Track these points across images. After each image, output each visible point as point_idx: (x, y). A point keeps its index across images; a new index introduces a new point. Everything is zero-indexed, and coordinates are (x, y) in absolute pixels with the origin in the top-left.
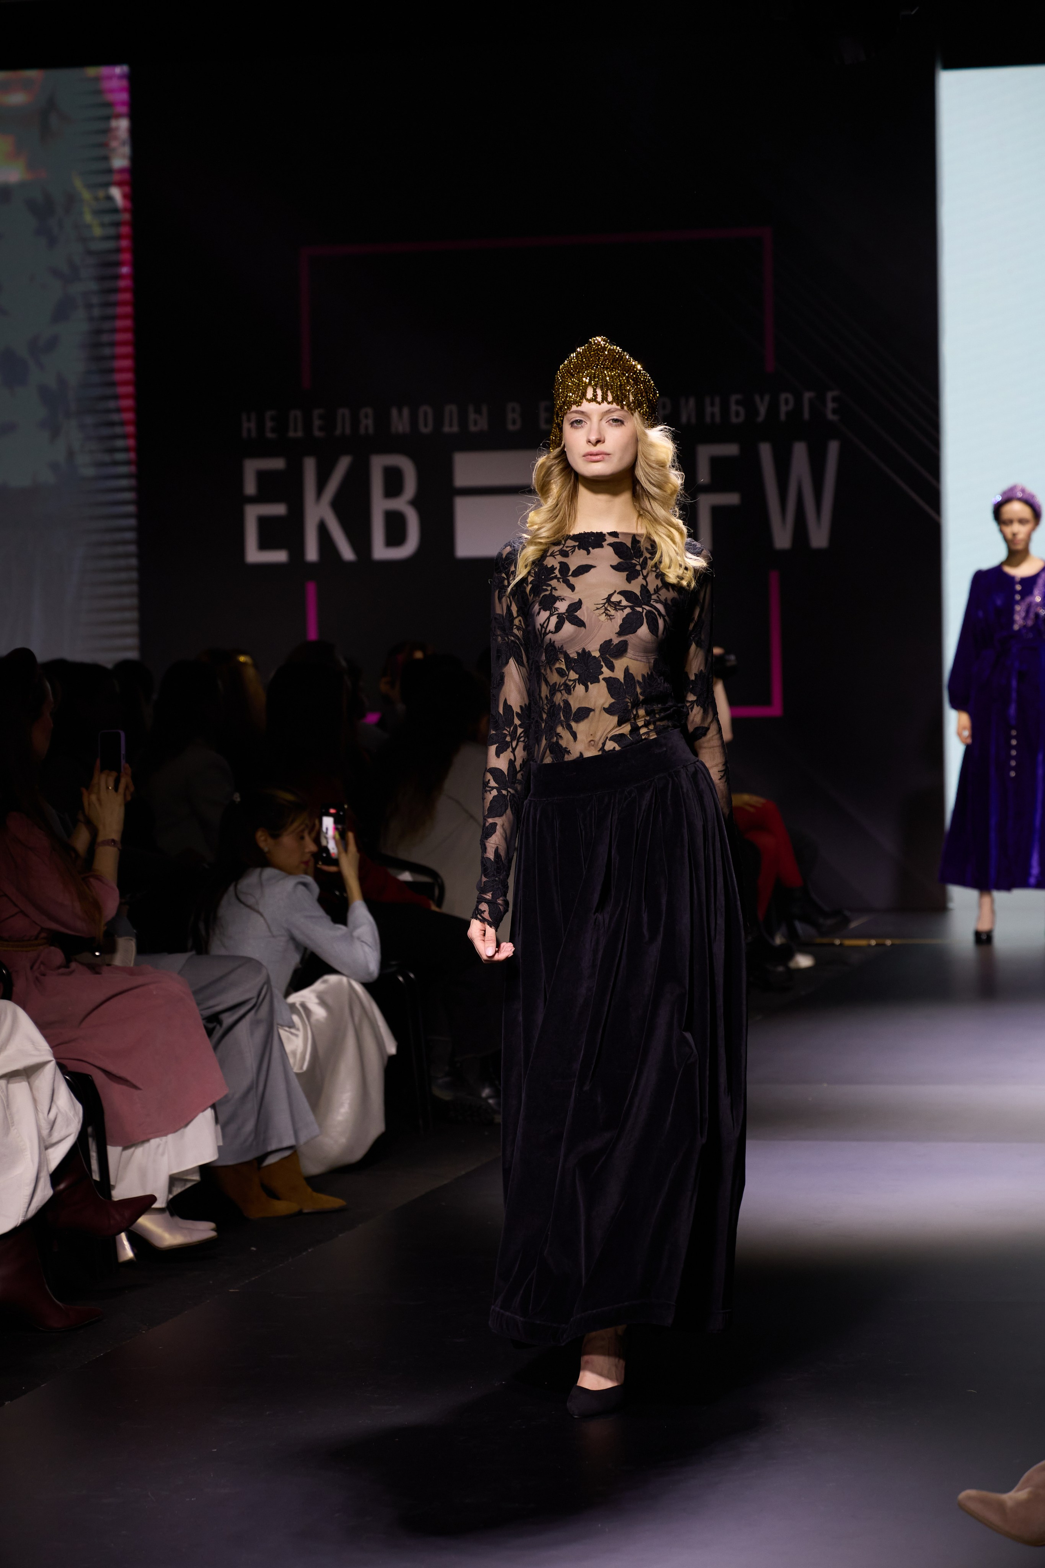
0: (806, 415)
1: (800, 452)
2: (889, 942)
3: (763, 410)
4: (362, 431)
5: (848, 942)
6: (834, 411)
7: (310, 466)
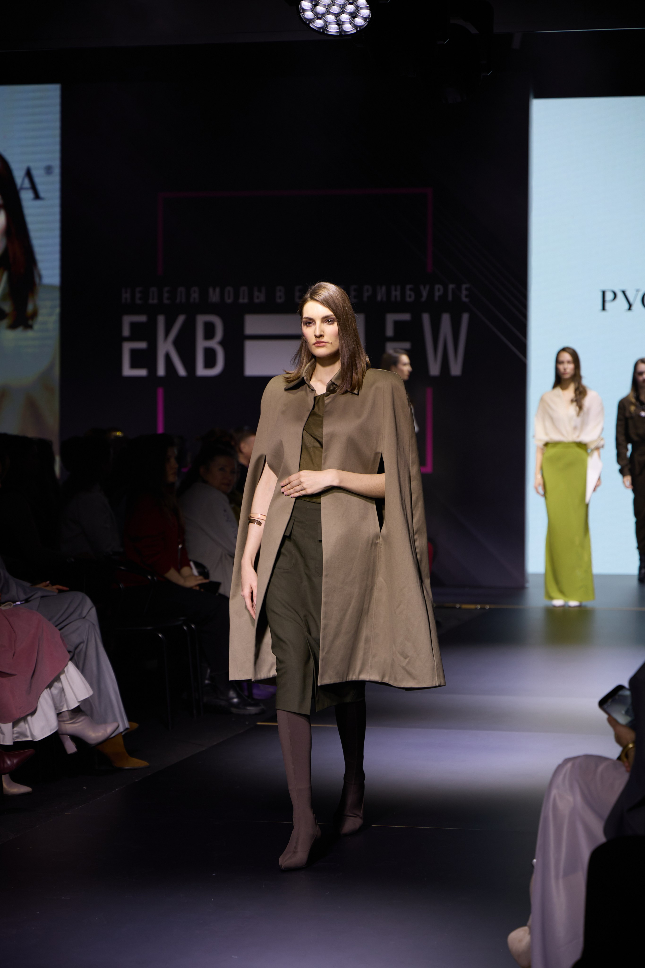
0: (450, 298)
1: (446, 319)
2: (488, 607)
3: (425, 294)
4: (192, 300)
5: (465, 606)
6: (467, 296)
7: (161, 320)
